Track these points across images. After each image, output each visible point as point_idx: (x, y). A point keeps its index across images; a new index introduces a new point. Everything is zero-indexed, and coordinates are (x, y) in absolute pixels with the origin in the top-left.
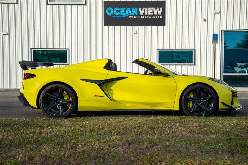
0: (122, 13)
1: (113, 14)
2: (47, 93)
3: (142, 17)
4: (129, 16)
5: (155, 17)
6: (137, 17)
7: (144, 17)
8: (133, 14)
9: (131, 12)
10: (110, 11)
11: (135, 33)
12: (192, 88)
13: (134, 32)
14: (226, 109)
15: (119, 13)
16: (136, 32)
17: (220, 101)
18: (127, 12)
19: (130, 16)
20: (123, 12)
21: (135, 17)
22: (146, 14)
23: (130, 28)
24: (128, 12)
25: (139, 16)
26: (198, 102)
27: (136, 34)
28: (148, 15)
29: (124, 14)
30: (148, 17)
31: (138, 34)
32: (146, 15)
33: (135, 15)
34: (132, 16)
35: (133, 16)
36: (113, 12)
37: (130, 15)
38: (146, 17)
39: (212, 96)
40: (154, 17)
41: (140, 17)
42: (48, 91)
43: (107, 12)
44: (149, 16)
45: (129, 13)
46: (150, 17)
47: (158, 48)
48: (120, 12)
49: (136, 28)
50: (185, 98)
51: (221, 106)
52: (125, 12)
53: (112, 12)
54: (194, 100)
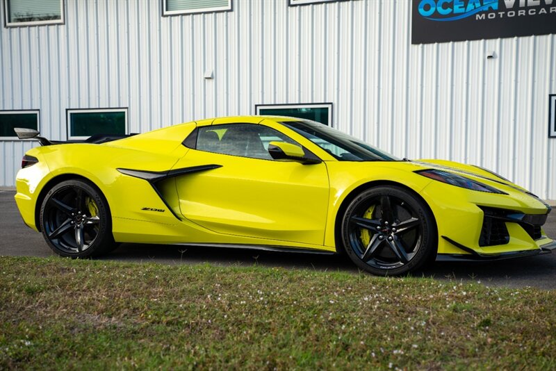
0: (457, 9)
1: (436, 14)
2: (55, 200)
3: (511, 14)
4: (475, 15)
5: (548, 10)
6: (498, 16)
7: (517, 13)
8: (486, 9)
9: (482, 4)
10: (427, 8)
11: (490, 57)
12: (367, 194)
13: (488, 55)
15: (449, 10)
16: (494, 53)
17: (441, 232)
18: (470, 7)
19: (478, 16)
20: (460, 7)
21: (492, 16)
22: (521, 6)
23: (478, 45)
24: (474, 4)
25: (501, 14)
26: (385, 233)
28: (527, 8)
29: (462, 10)
30: (527, 13)
31: (497, 60)
32: (522, 8)
33: (491, 10)
34: (484, 15)
35: (486, 13)
36: (436, 10)
37: (477, 13)
38: (522, 13)
40: (543, 11)
41: (506, 13)
42: (56, 195)
43: (421, 11)
44: (530, 11)
45: (475, 8)
46: (532, 12)
47: (553, 93)
48: (452, 8)
49: (494, 45)
50: (348, 219)
51: (443, 248)
52: (465, 6)
53: (432, 10)
54: (374, 228)
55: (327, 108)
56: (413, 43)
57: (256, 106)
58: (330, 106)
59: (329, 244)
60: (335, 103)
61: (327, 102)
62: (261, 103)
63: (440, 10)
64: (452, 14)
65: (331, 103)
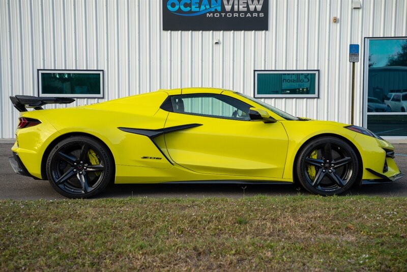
0: (194, 8)
1: (180, 10)
2: (60, 153)
3: (229, 15)
4: (206, 14)
5: (252, 15)
6: (221, 15)
7: (233, 15)
8: (213, 10)
9: (210, 7)
10: (173, 5)
11: (216, 43)
13: (215, 41)
14: (375, 180)
15: (188, 9)
16: (219, 40)
17: (365, 166)
18: (203, 8)
19: (208, 14)
20: (196, 7)
21: (217, 15)
22: (235, 10)
23: (208, 34)
24: (205, 6)
25: (223, 14)
26: (326, 168)
27: (218, 45)
28: (239, 12)
29: (197, 9)
30: (239, 15)
31: (221, 45)
32: (236, 12)
33: (216, 11)
34: (212, 14)
35: (214, 13)
36: (180, 8)
37: (208, 13)
38: (236, 15)
39: (350, 158)
40: (249, 15)
41: (226, 14)
42: (62, 149)
43: (169, 7)
44: (241, 14)
45: (206, 9)
46: (242, 15)
47: (256, 69)
48: (191, 7)
49: (219, 35)
50: (303, 160)
51: (366, 176)
52: (199, 7)
53: (177, 8)
54: (319, 165)
55: (99, 74)
56: (164, 29)
57: (38, 70)
58: (101, 73)
59: (288, 177)
60: (106, 70)
61: (99, 69)
62: (42, 68)
63: (182, 7)
64: (190, 12)
65: (103, 71)
